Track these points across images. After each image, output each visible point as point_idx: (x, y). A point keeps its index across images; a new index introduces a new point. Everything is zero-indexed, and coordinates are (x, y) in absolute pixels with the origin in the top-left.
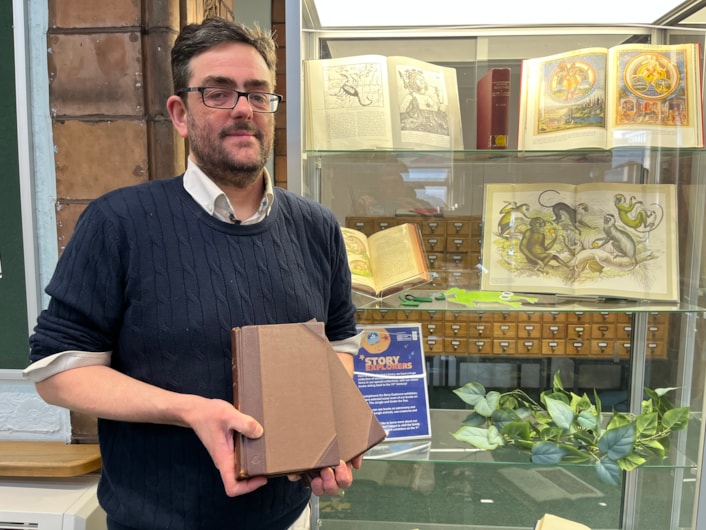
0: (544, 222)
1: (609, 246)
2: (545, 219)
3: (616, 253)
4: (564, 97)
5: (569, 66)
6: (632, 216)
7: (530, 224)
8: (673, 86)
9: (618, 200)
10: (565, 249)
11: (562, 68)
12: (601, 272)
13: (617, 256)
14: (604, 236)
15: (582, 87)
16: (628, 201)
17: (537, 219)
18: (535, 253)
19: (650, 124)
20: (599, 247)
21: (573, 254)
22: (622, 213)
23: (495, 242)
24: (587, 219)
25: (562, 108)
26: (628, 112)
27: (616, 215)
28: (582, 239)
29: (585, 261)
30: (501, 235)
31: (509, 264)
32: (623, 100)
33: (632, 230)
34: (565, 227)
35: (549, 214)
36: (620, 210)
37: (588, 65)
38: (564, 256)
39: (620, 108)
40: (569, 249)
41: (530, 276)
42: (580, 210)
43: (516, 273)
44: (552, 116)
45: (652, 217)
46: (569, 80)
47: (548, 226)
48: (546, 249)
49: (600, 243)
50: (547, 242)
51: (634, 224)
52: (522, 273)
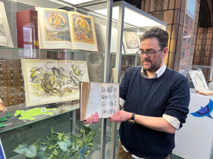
0: (49, 75)
1: (72, 82)
2: (50, 74)
3: (75, 85)
4: (55, 27)
5: (55, 15)
6: (77, 71)
7: (44, 76)
8: (88, 30)
9: (72, 67)
10: (58, 85)
11: (53, 15)
12: (71, 92)
13: (75, 86)
14: (70, 79)
15: (61, 24)
16: (75, 67)
17: (46, 74)
18: (48, 88)
19: (84, 42)
20: (69, 83)
21: (61, 87)
22: (74, 71)
23: (30, 85)
24: (64, 73)
25: (55, 31)
26: (78, 37)
27: (73, 72)
28: (63, 81)
29: (66, 89)
30: (32, 81)
31: (37, 93)
32: (76, 33)
33: (77, 76)
34: (57, 77)
35: (50, 72)
36: (73, 70)
37: (62, 16)
38: (58, 88)
39: (75, 35)
40: (59, 85)
41: (47, 97)
42: (61, 70)
43: (41, 97)
44: (52, 34)
45: (82, 72)
46: (56, 20)
47: (51, 77)
48: (52, 86)
49: (70, 82)
50: (52, 83)
51: (77, 74)
52: (44, 97)
